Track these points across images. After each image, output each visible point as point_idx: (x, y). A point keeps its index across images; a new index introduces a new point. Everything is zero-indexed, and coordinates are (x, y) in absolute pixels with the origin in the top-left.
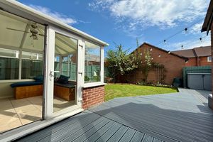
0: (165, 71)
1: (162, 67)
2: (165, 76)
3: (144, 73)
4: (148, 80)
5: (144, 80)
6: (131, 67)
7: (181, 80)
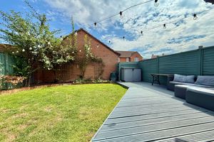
0: (103, 66)
1: (100, 62)
2: (102, 71)
3: (81, 68)
4: (86, 76)
5: (81, 77)
6: (64, 58)
7: (117, 74)
